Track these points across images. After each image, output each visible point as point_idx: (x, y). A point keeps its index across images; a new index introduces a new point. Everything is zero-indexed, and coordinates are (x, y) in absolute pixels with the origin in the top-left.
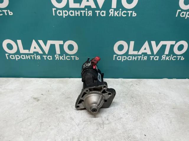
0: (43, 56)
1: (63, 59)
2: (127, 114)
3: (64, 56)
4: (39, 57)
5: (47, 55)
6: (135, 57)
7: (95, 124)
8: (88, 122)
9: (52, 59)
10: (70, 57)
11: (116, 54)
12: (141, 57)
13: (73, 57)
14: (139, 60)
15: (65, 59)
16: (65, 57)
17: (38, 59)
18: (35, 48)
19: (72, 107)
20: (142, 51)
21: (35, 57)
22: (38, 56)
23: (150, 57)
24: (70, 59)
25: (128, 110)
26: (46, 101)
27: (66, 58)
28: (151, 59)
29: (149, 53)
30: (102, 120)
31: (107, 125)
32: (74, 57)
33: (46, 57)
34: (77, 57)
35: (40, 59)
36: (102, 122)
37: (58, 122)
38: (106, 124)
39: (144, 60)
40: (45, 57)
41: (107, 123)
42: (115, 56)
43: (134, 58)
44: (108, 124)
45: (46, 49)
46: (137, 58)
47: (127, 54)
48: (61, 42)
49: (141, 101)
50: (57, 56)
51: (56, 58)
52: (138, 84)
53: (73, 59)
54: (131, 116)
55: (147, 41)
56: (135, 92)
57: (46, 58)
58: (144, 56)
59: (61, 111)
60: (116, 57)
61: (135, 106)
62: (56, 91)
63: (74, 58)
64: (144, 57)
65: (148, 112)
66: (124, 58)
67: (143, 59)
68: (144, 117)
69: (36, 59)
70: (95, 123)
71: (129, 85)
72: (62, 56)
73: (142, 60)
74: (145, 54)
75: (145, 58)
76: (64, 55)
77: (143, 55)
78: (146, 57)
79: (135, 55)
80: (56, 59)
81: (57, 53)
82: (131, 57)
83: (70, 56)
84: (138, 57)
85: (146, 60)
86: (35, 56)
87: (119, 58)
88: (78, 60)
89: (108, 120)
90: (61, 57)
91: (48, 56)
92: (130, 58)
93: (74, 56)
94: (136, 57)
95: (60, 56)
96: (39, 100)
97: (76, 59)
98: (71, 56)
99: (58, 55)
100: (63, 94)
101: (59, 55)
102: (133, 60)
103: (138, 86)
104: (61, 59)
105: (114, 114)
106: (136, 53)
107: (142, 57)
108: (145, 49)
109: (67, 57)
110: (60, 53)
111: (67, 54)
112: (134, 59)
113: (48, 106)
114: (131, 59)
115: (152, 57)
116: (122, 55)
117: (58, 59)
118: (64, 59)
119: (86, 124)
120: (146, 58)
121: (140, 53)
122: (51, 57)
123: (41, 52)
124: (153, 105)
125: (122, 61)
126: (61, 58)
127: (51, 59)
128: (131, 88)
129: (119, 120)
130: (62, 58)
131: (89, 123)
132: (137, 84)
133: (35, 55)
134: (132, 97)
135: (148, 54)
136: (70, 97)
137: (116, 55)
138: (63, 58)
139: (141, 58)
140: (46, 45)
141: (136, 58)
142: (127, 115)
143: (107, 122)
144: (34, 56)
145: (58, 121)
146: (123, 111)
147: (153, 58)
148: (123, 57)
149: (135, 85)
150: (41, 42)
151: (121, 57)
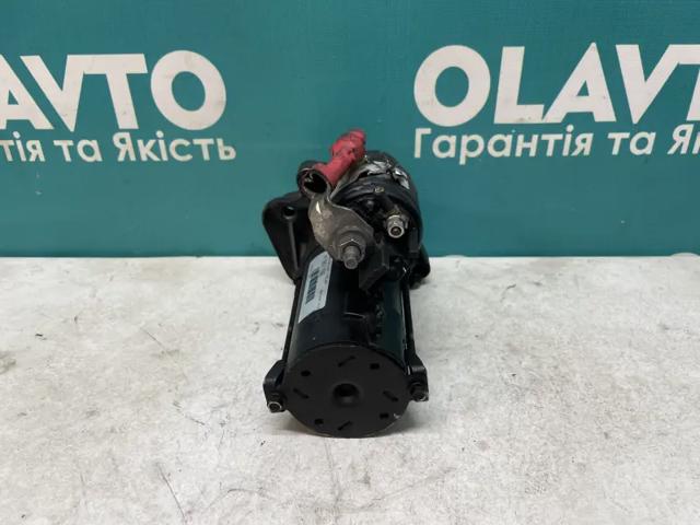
0: (57, 143)
1: (155, 158)
2: (483, 446)
3: (157, 138)
4: (36, 150)
5: (76, 137)
6: (528, 139)
7: (291, 507)
8: (251, 493)
9: (100, 159)
10: (187, 143)
11: (426, 123)
12: (560, 137)
13: (204, 143)
14: (550, 152)
15: (165, 158)
16: (162, 143)
17: (32, 159)
18: (12, 100)
19: (176, 404)
20: (566, 102)
21: (16, 145)
22: (29, 144)
23: (611, 136)
24: (189, 157)
25: (487, 420)
26: (47, 371)
27: (171, 150)
28: (615, 151)
29: (604, 112)
30: (335, 484)
31: (362, 514)
32: (209, 146)
33: (69, 147)
34: (225, 144)
35: (42, 159)
36: (330, 498)
37: (79, 493)
38: (354, 511)
39: (576, 153)
40: (65, 144)
41: (360, 502)
42: (423, 136)
43: (527, 145)
44: (370, 507)
45: (67, 101)
46: (543, 145)
47: (484, 122)
48: (136, 62)
49: (563, 369)
50: (123, 141)
51: (118, 150)
52: (544, 282)
53: (206, 156)
54: (502, 458)
55: (594, 45)
56: (530, 324)
57: (72, 150)
58: (575, 134)
59: (108, 425)
60: (427, 141)
61: (530, 400)
62: (112, 317)
63: (213, 149)
64: (578, 140)
65: (606, 435)
66: (472, 146)
67: (573, 147)
68: (582, 467)
69: (23, 159)
70: (288, 502)
71: (495, 288)
72: (151, 143)
73: (565, 152)
74: (582, 121)
75: (584, 141)
76: (160, 134)
77: (570, 128)
78: (589, 137)
79: (527, 130)
80: (121, 158)
81: (121, 127)
82: (508, 139)
83: (191, 141)
84: (544, 137)
85: (587, 153)
86: (19, 143)
87: (444, 147)
88: (230, 161)
89: (367, 481)
90: (145, 144)
91: (82, 143)
92: (500, 146)
93: (211, 141)
94: (535, 137)
95: (140, 142)
96: (14, 364)
97: (223, 157)
98: (197, 142)
99: (127, 136)
100: (147, 333)
101: (135, 134)
102: (518, 153)
103: (547, 294)
104: (144, 158)
105: (409, 449)
106: (532, 114)
107: (569, 137)
108: (584, 91)
109: (174, 144)
110: (135, 126)
111: (173, 131)
112: (526, 150)
113: (48, 400)
114: (506, 152)
115: (618, 137)
116: (458, 131)
117: (133, 158)
118: (159, 156)
119: (236, 507)
120: (585, 143)
121: (556, 114)
122: (94, 144)
123: (42, 122)
124: (634, 395)
125: (462, 161)
126: (145, 151)
127: (97, 157)
128: (507, 303)
129: (432, 485)
130: (152, 150)
131: (255, 499)
132: (538, 284)
133: (15, 140)
134: (514, 350)
135: (598, 118)
136: (177, 351)
137: (428, 131)
138: (155, 149)
139: (559, 145)
140: (61, 84)
141: (533, 146)
142: (485, 454)
143: (361, 496)
144: (11, 143)
145: (75, 488)
146: (460, 431)
147: (625, 143)
148: (465, 139)
149: (526, 289)
150: (35, 65)
151: (452, 140)
